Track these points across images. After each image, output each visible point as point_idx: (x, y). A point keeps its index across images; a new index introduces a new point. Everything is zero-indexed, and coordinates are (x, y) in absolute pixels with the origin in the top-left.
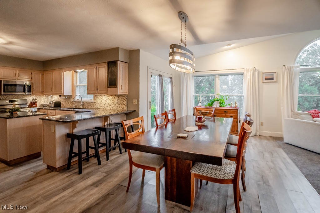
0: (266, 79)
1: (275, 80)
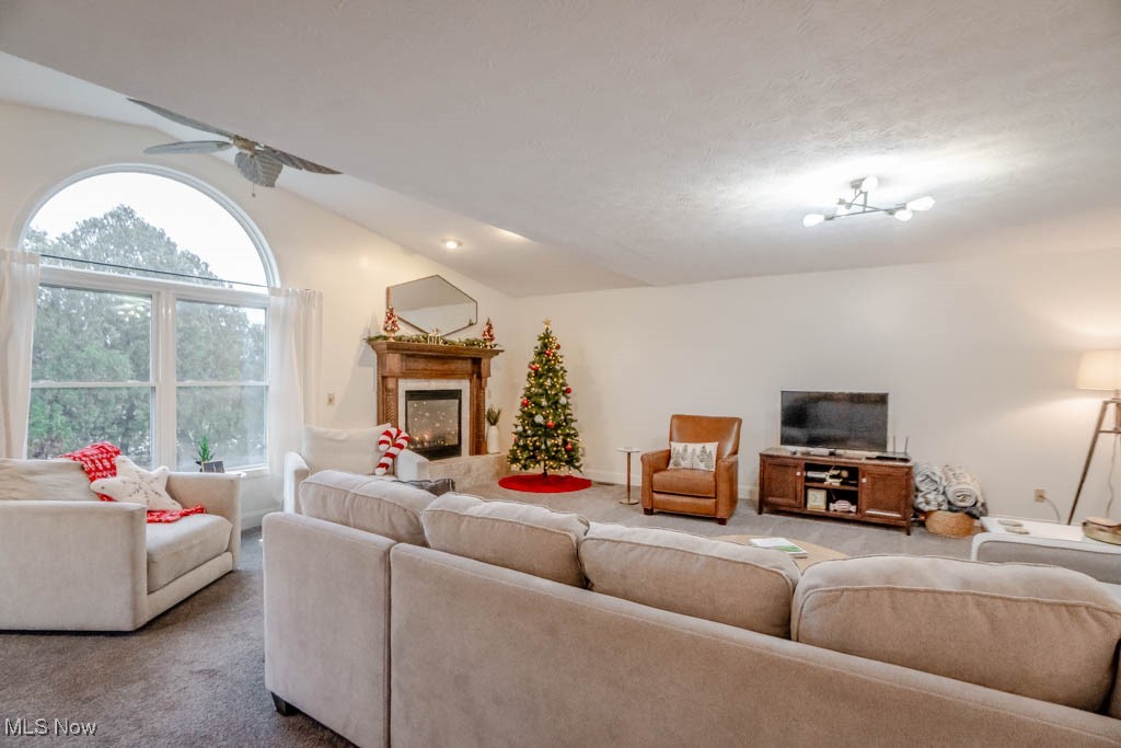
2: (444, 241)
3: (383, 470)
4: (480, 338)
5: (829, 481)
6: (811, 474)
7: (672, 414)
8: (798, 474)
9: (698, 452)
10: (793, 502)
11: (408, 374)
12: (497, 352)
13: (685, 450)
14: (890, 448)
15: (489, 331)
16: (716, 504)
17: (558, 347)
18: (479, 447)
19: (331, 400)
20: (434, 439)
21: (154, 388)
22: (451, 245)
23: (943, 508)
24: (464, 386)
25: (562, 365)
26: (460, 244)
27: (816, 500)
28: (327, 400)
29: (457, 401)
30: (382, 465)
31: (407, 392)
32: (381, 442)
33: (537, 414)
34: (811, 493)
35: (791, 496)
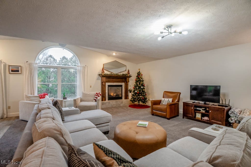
0: (12, 71)
1: (20, 72)
2: (113, 53)
3: (95, 101)
4: (127, 73)
5: (202, 111)
6: (197, 109)
7: (164, 91)
8: (192, 108)
9: (167, 101)
10: (191, 116)
11: (108, 82)
12: (131, 77)
13: (164, 100)
14: (221, 102)
15: (128, 72)
16: (166, 114)
17: (142, 75)
18: (126, 97)
19: (91, 87)
20: (116, 95)
21: (57, 84)
22: (114, 54)
23: (237, 122)
24: (123, 84)
25: (143, 79)
26: (116, 54)
27: (198, 116)
28: (90, 87)
29: (121, 87)
30: (95, 100)
31: (108, 85)
32: (95, 95)
33: (136, 90)
34: (197, 114)
35: (191, 114)
